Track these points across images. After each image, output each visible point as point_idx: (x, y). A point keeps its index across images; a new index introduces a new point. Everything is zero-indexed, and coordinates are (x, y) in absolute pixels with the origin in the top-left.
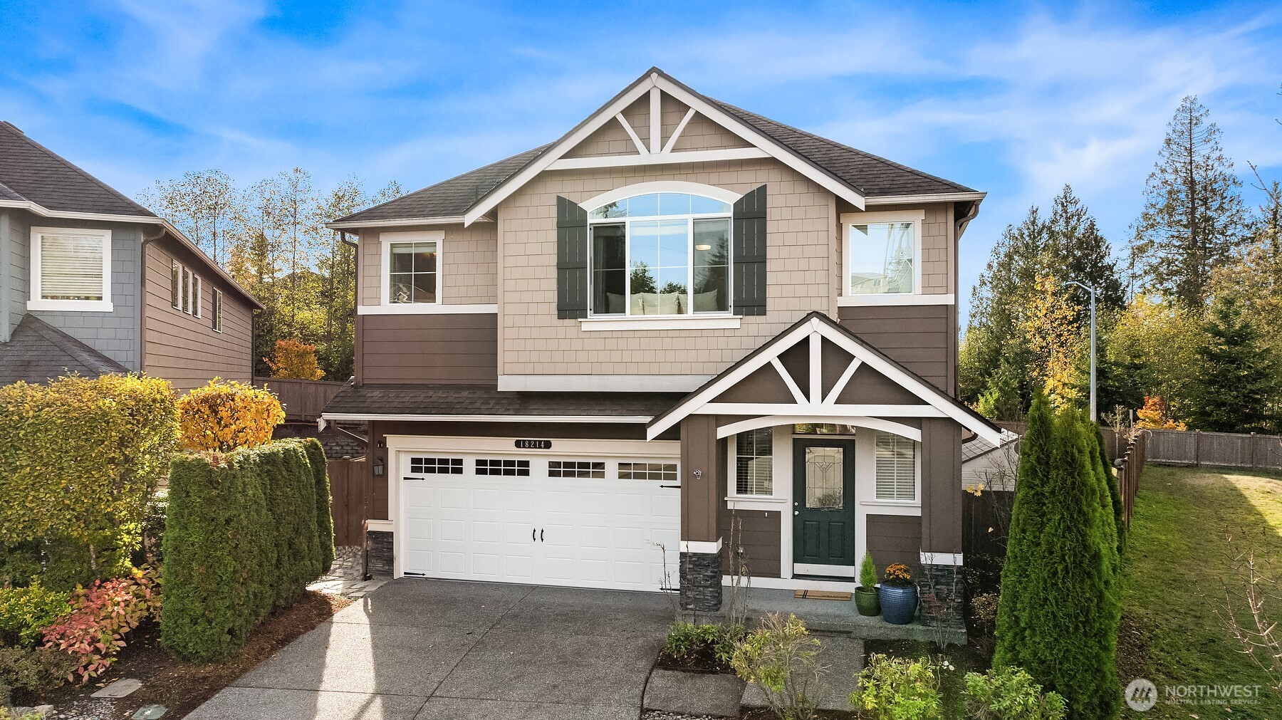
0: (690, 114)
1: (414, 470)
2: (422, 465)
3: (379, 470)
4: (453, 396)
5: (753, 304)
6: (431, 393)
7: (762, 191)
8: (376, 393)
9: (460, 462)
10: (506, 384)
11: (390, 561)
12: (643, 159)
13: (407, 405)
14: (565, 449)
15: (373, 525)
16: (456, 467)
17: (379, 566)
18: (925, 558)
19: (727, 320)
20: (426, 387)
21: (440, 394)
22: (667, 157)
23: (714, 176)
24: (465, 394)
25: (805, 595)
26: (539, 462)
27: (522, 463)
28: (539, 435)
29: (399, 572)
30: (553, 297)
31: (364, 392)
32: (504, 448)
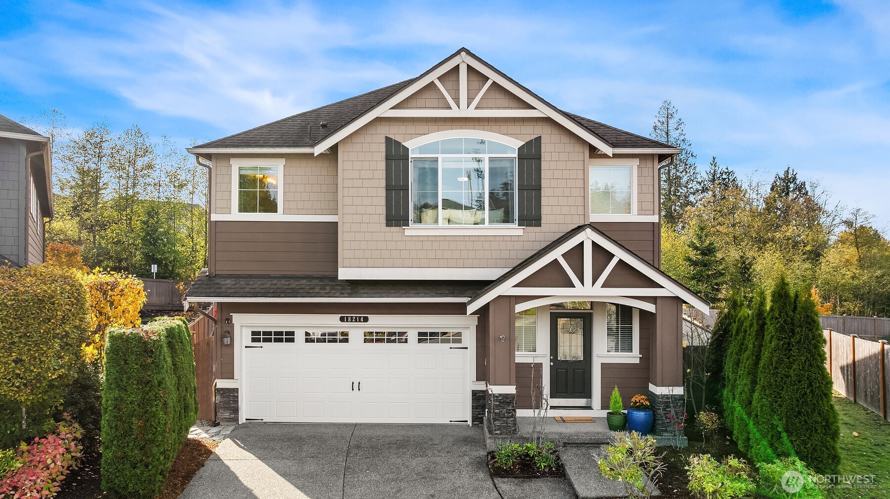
0: (489, 83)
1: (254, 340)
2: (256, 337)
3: (227, 341)
4: (294, 284)
5: (531, 218)
6: (275, 281)
7: (538, 140)
8: (228, 281)
9: (292, 333)
10: (344, 274)
11: (236, 411)
12: (454, 113)
13: (258, 290)
14: (379, 322)
15: (221, 384)
16: (289, 337)
17: (227, 415)
18: (659, 390)
19: (514, 230)
20: (269, 277)
21: (283, 282)
22: (472, 113)
23: (504, 128)
24: (304, 282)
25: (563, 420)
26: (356, 332)
27: (343, 334)
28: (361, 312)
29: (242, 420)
30: (383, 210)
31: (218, 281)
32: (331, 322)
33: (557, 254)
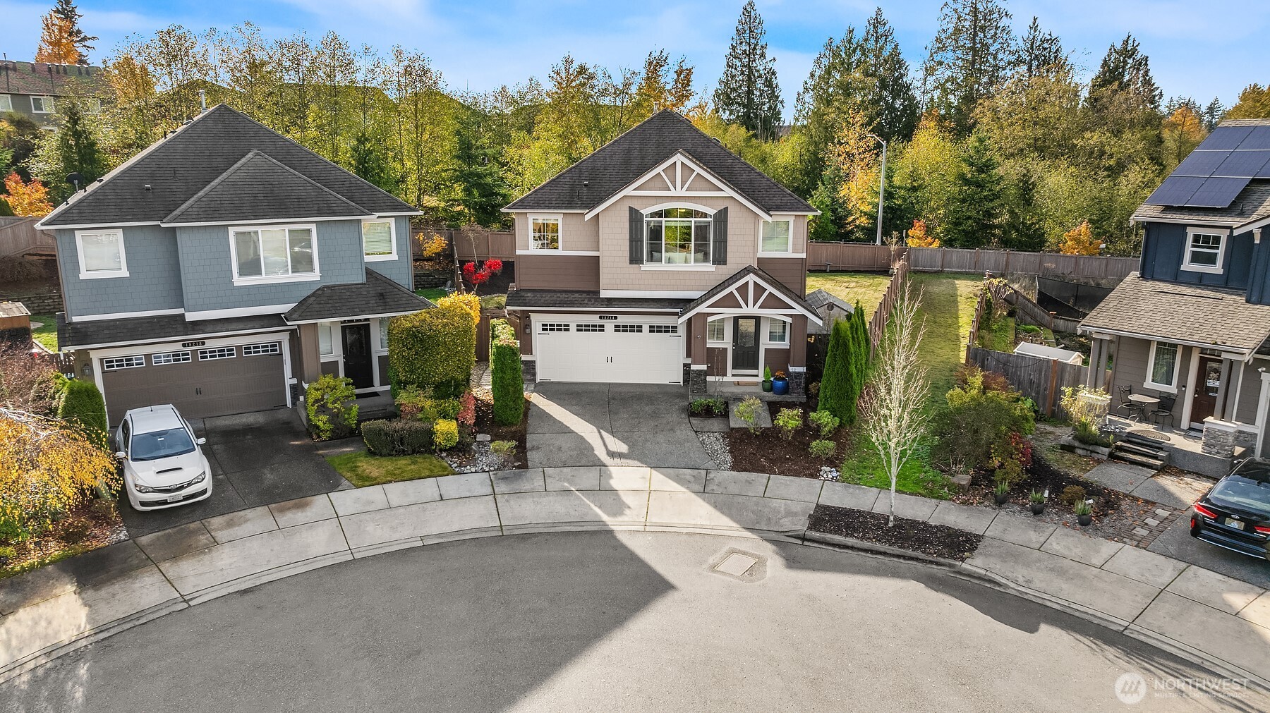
0: (695, 174)
1: (543, 330)
2: (545, 327)
3: (528, 331)
4: (571, 297)
5: (720, 260)
6: (559, 295)
7: (726, 209)
8: (529, 294)
9: (568, 325)
10: (604, 294)
11: (534, 374)
12: (672, 193)
13: (549, 301)
14: (622, 320)
15: (524, 358)
16: (567, 328)
17: (529, 377)
18: (791, 369)
19: (709, 267)
20: (554, 291)
21: (564, 295)
22: (684, 193)
23: (704, 202)
24: (577, 295)
25: (738, 383)
26: (609, 325)
27: (600, 326)
28: (614, 315)
29: (538, 381)
30: (627, 254)
31: (523, 294)
32: (594, 320)
33: (732, 288)
